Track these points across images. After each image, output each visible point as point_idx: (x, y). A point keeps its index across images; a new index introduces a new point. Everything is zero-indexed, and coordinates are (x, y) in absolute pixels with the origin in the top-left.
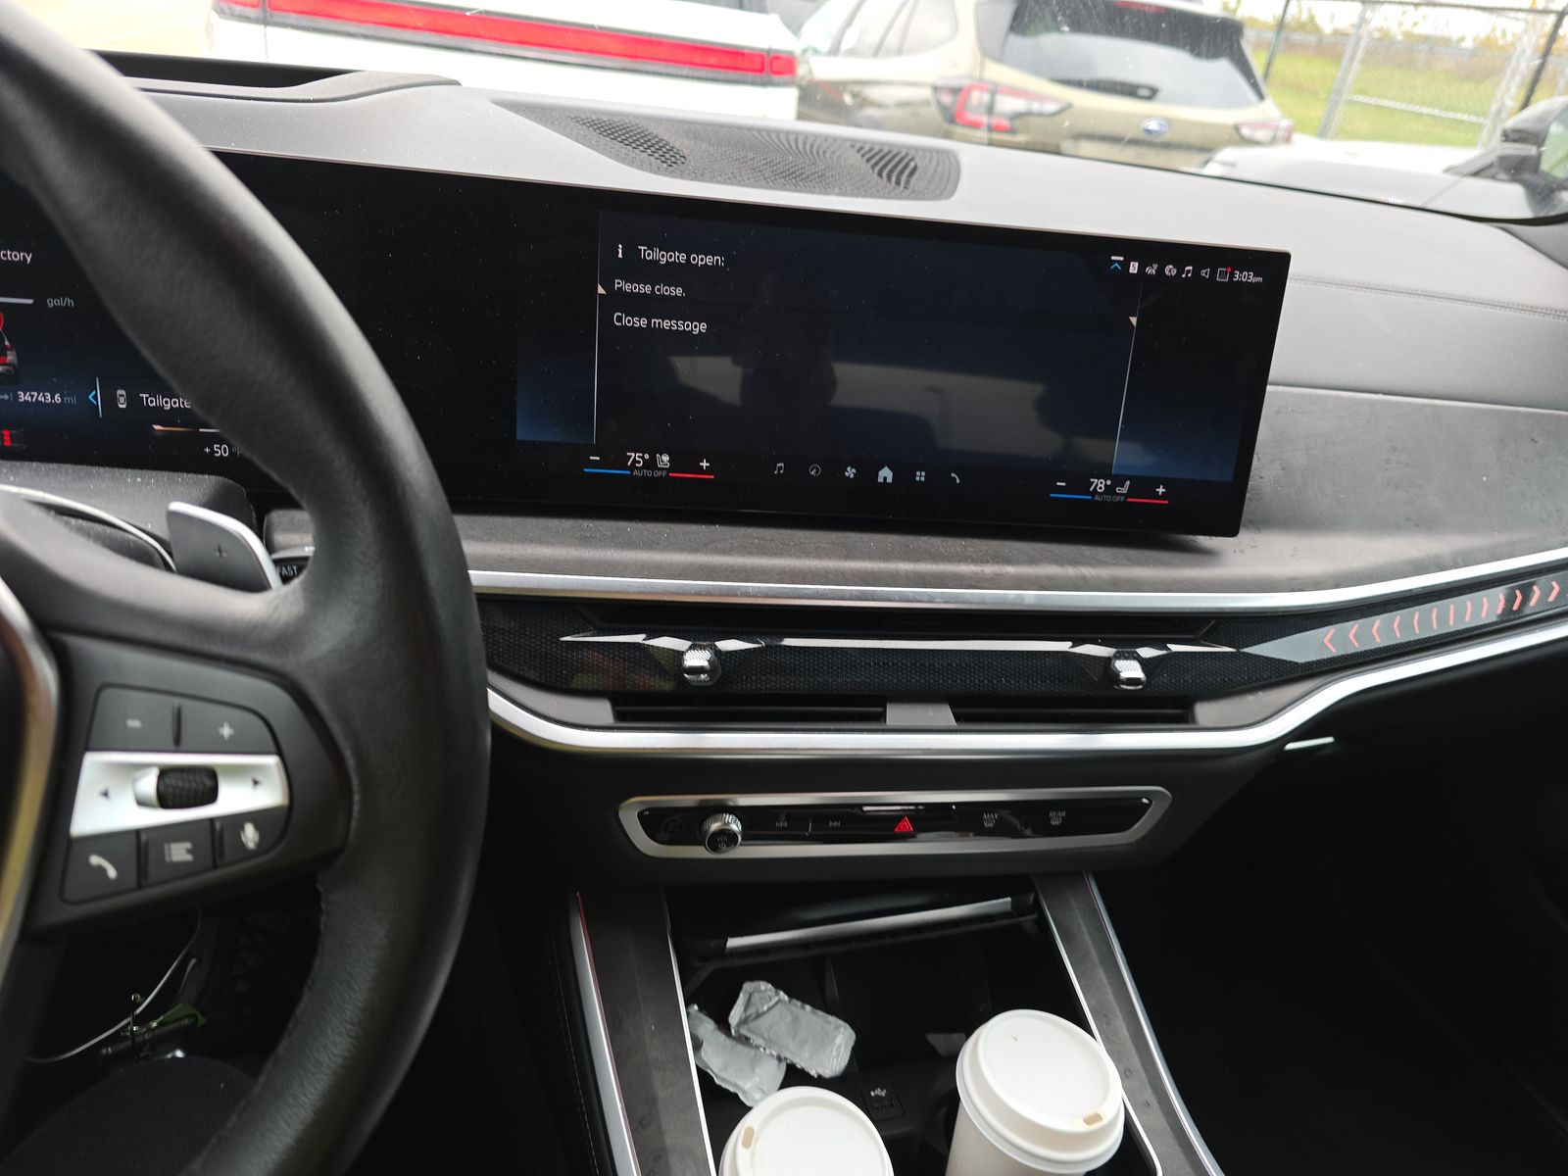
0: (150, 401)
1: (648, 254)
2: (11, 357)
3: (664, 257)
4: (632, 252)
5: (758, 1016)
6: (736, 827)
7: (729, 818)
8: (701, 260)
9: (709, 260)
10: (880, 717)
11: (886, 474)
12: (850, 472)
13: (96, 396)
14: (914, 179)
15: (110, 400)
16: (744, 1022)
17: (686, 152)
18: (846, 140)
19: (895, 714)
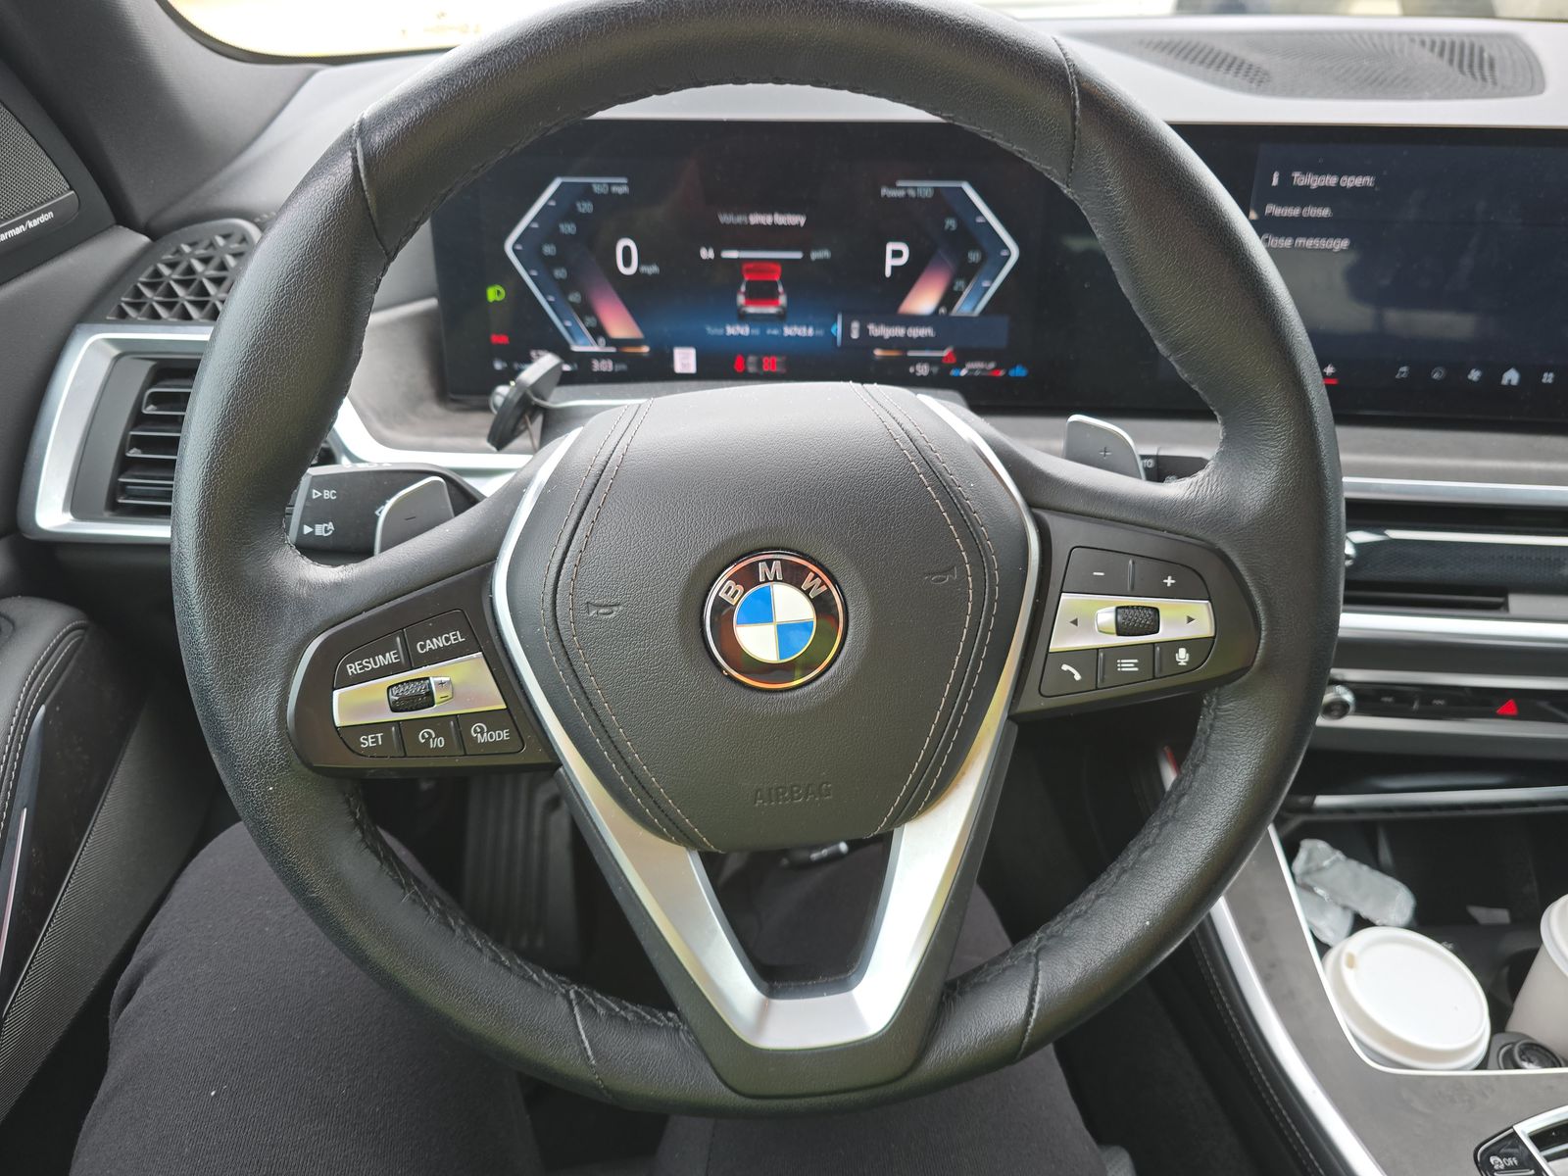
0: (875, 330)
1: (1300, 179)
2: (783, 300)
3: (1314, 181)
4: (1286, 179)
5: (1320, 869)
6: (1348, 697)
7: (1339, 689)
8: (1351, 182)
9: (1358, 181)
10: (1503, 606)
11: (1512, 377)
12: (1475, 375)
13: (837, 329)
14: (1497, 73)
15: (847, 330)
16: (1307, 873)
17: (1266, 67)
18: (1400, 34)
19: (1516, 602)
